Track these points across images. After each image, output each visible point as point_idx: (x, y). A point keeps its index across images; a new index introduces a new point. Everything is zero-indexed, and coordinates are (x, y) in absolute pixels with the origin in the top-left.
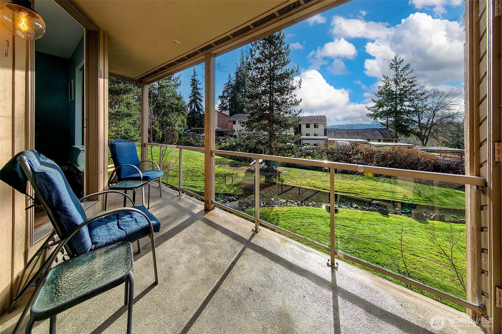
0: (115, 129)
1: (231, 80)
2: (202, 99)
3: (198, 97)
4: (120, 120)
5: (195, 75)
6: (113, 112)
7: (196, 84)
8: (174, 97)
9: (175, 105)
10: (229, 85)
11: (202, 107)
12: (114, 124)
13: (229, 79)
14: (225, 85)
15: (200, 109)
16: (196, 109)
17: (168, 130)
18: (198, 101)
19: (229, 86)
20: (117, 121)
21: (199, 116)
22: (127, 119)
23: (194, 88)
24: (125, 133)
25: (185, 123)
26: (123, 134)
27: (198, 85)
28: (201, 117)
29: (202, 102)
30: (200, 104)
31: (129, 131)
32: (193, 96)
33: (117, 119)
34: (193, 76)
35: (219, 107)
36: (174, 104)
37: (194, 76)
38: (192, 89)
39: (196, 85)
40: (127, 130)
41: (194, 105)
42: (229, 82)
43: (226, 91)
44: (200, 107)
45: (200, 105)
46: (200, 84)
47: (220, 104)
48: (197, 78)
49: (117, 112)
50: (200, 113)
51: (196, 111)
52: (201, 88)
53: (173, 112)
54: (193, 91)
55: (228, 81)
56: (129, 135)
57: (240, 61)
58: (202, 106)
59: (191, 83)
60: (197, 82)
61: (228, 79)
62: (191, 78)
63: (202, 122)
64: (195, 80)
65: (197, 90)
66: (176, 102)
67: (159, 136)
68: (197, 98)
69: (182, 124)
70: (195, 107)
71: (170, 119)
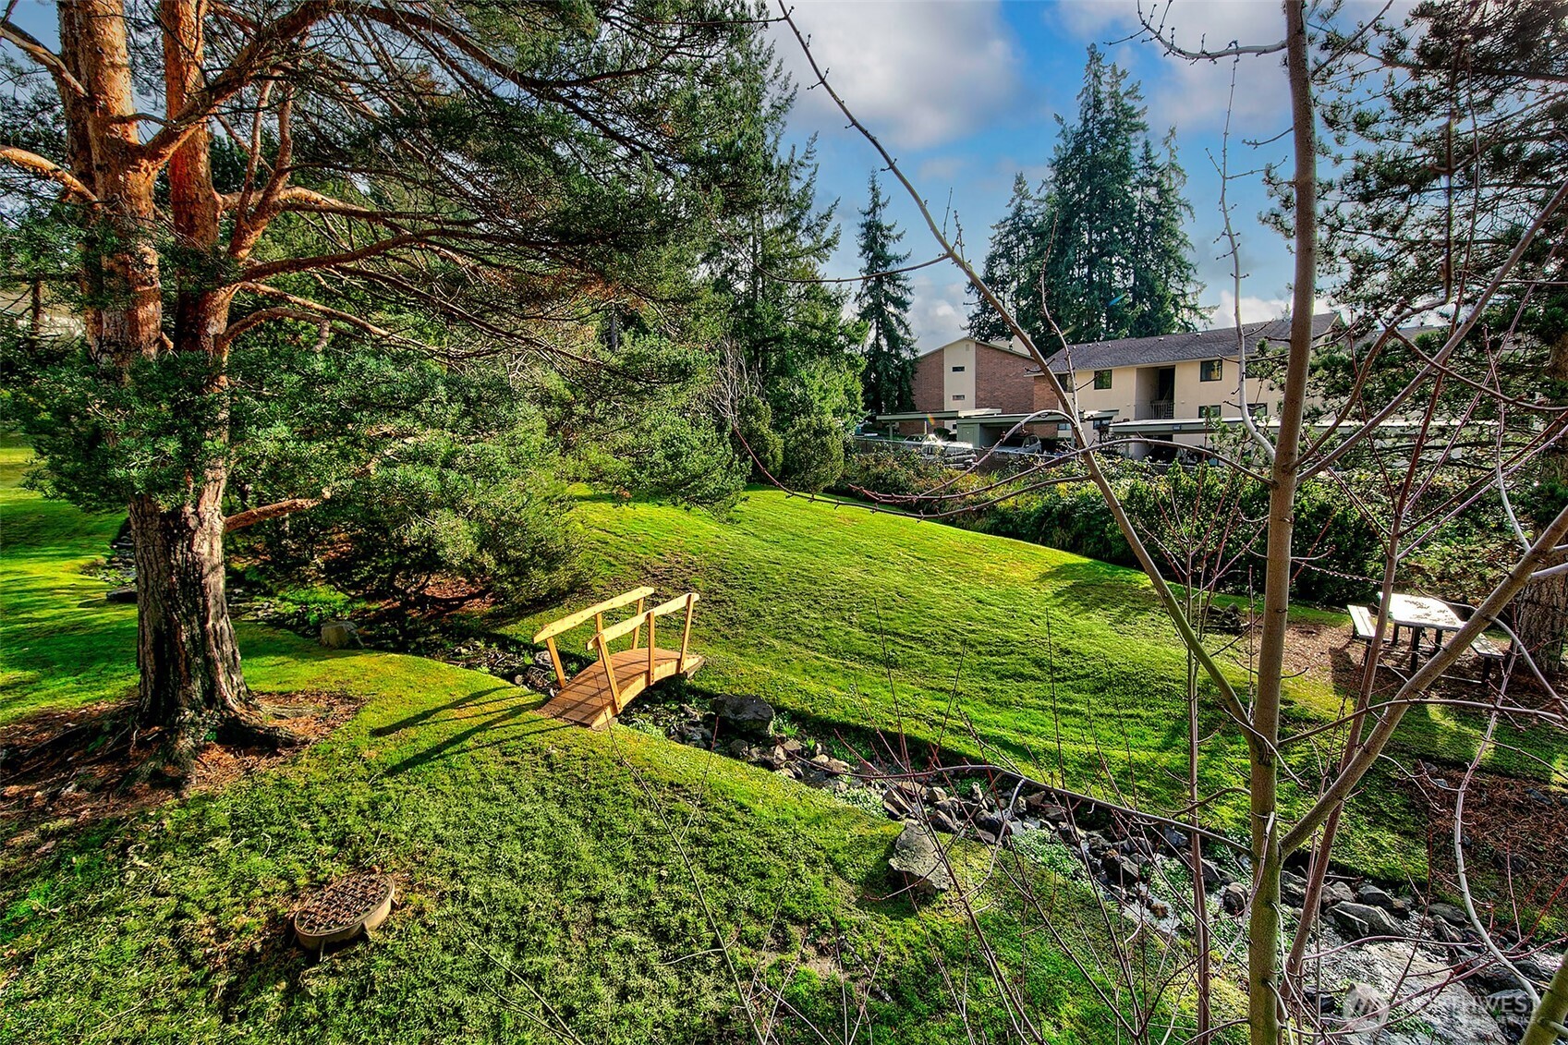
0: (626, 438)
1: (1027, 204)
2: (908, 297)
3: (891, 291)
4: (643, 400)
5: (876, 205)
6: (614, 360)
7: (880, 240)
8: (814, 297)
9: (817, 328)
10: (1018, 226)
11: (907, 331)
12: (622, 419)
13: (1018, 200)
14: (996, 232)
15: (898, 338)
16: (884, 342)
17: (803, 431)
18: (891, 308)
19: (1015, 230)
20: (631, 403)
21: (897, 367)
22: (673, 391)
23: (876, 258)
24: (668, 457)
25: (859, 398)
26: (658, 465)
27: (891, 244)
28: (903, 370)
29: (906, 311)
30: (897, 319)
31: (684, 449)
32: (870, 290)
33: (633, 394)
34: (867, 210)
35: (971, 327)
36: (813, 326)
37: (873, 211)
38: (864, 263)
39: (883, 246)
40: (673, 445)
41: (878, 328)
42: (1019, 209)
43: (1001, 256)
44: (901, 333)
45: (900, 322)
46: (899, 237)
47: (976, 315)
48: (885, 218)
49: (631, 358)
50: (898, 356)
51: (885, 349)
52: (901, 253)
53: (812, 357)
54: (870, 270)
55: (1012, 209)
56: (685, 468)
57: (1082, 98)
58: (906, 327)
59: (863, 243)
60: (885, 232)
61: (1013, 200)
62: (863, 220)
63: (910, 390)
64: (879, 227)
65: (887, 263)
66: (824, 317)
67: (774, 457)
68: (889, 298)
69: (847, 403)
70: (878, 334)
71: (802, 385)
